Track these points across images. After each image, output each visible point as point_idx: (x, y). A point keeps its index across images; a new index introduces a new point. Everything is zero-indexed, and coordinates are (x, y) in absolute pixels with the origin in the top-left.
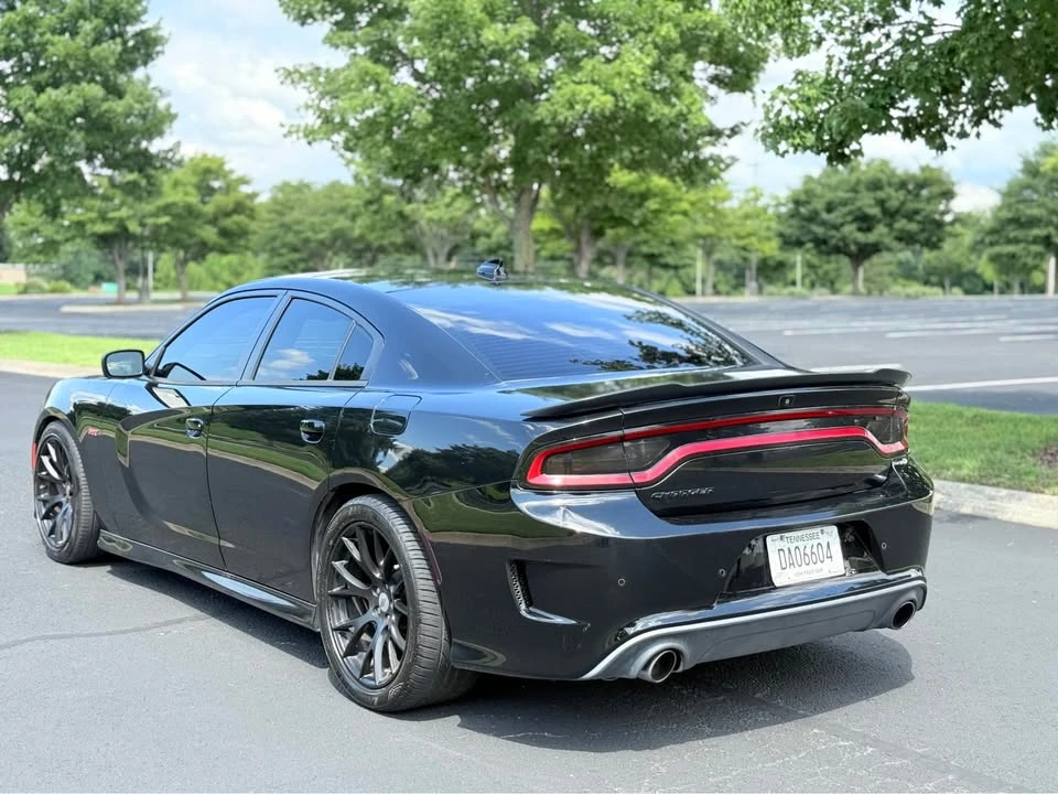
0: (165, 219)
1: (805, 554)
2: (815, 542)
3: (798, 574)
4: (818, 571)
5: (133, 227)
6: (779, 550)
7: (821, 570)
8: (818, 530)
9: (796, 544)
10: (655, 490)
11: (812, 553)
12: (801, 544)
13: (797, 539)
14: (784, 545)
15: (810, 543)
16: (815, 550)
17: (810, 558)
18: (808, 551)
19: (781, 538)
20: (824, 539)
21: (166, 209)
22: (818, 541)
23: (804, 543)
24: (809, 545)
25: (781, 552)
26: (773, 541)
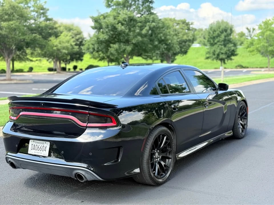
1: (38, 147)
3: (35, 152)
4: (41, 153)
7: (42, 153)
8: (45, 142)
9: (37, 144)
11: (41, 148)
12: (38, 145)
13: (37, 143)
14: (34, 143)
15: (41, 145)
16: (42, 147)
17: (40, 149)
18: (40, 147)
19: (34, 141)
20: (45, 145)
22: (43, 145)
23: (39, 144)
24: (40, 145)
25: (32, 145)
26: (31, 141)
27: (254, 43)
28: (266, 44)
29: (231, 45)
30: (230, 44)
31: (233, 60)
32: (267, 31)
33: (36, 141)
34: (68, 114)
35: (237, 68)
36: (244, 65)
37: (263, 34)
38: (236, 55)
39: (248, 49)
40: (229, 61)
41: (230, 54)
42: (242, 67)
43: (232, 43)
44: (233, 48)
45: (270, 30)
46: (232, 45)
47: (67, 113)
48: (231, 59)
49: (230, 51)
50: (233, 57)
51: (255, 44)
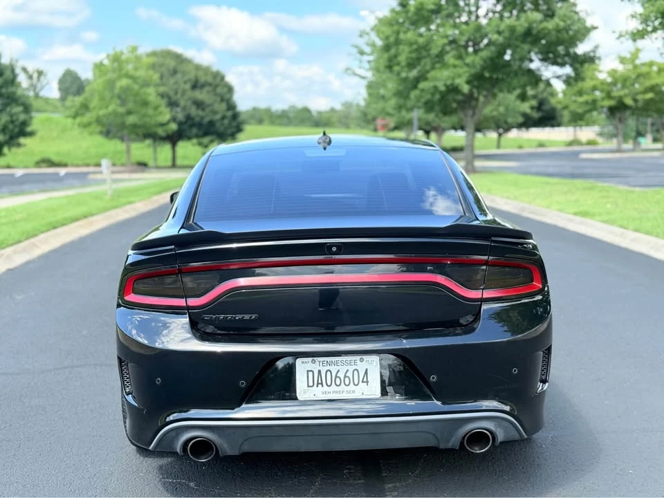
0: (650, 95)
1: (336, 377)
2: (351, 368)
3: (325, 393)
4: (349, 392)
5: (629, 101)
6: (308, 371)
7: (354, 392)
8: (358, 358)
9: (328, 368)
10: (205, 313)
11: (345, 377)
12: (334, 369)
13: (330, 363)
14: (315, 367)
15: (345, 368)
16: (349, 374)
17: (343, 380)
18: (341, 375)
19: (314, 361)
20: (362, 367)
21: (652, 89)
22: (355, 367)
23: (338, 368)
24: (343, 369)
25: (310, 374)
26: (303, 363)
27: (92, 105)
28: (121, 110)
29: (17, 109)
30: (13, 105)
31: (24, 145)
32: (120, 77)
33: (321, 359)
34: (425, 271)
35: (40, 167)
36: (55, 159)
37: (111, 84)
38: (31, 134)
39: (78, 120)
40: (14, 150)
41: (17, 130)
42: (51, 163)
43: (18, 105)
44: (22, 117)
45: (128, 76)
46: (20, 109)
47: (418, 267)
48: (19, 145)
49: (17, 123)
50: (22, 140)
51: (94, 108)
